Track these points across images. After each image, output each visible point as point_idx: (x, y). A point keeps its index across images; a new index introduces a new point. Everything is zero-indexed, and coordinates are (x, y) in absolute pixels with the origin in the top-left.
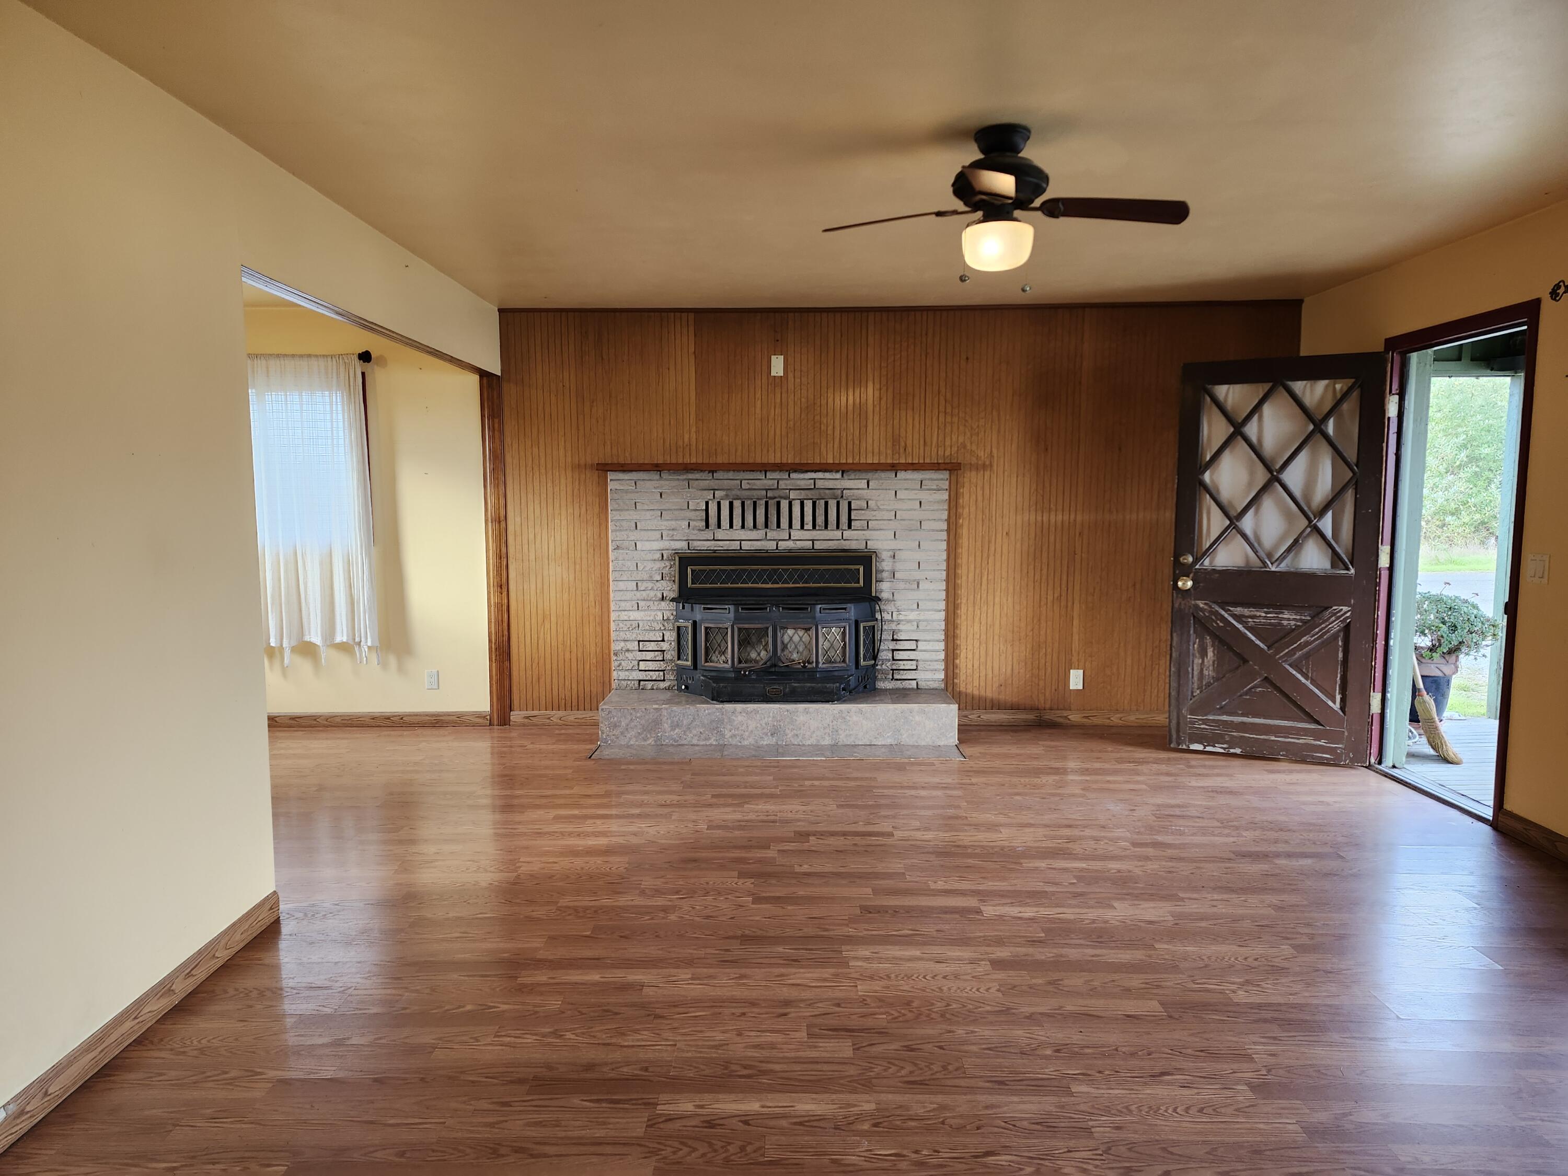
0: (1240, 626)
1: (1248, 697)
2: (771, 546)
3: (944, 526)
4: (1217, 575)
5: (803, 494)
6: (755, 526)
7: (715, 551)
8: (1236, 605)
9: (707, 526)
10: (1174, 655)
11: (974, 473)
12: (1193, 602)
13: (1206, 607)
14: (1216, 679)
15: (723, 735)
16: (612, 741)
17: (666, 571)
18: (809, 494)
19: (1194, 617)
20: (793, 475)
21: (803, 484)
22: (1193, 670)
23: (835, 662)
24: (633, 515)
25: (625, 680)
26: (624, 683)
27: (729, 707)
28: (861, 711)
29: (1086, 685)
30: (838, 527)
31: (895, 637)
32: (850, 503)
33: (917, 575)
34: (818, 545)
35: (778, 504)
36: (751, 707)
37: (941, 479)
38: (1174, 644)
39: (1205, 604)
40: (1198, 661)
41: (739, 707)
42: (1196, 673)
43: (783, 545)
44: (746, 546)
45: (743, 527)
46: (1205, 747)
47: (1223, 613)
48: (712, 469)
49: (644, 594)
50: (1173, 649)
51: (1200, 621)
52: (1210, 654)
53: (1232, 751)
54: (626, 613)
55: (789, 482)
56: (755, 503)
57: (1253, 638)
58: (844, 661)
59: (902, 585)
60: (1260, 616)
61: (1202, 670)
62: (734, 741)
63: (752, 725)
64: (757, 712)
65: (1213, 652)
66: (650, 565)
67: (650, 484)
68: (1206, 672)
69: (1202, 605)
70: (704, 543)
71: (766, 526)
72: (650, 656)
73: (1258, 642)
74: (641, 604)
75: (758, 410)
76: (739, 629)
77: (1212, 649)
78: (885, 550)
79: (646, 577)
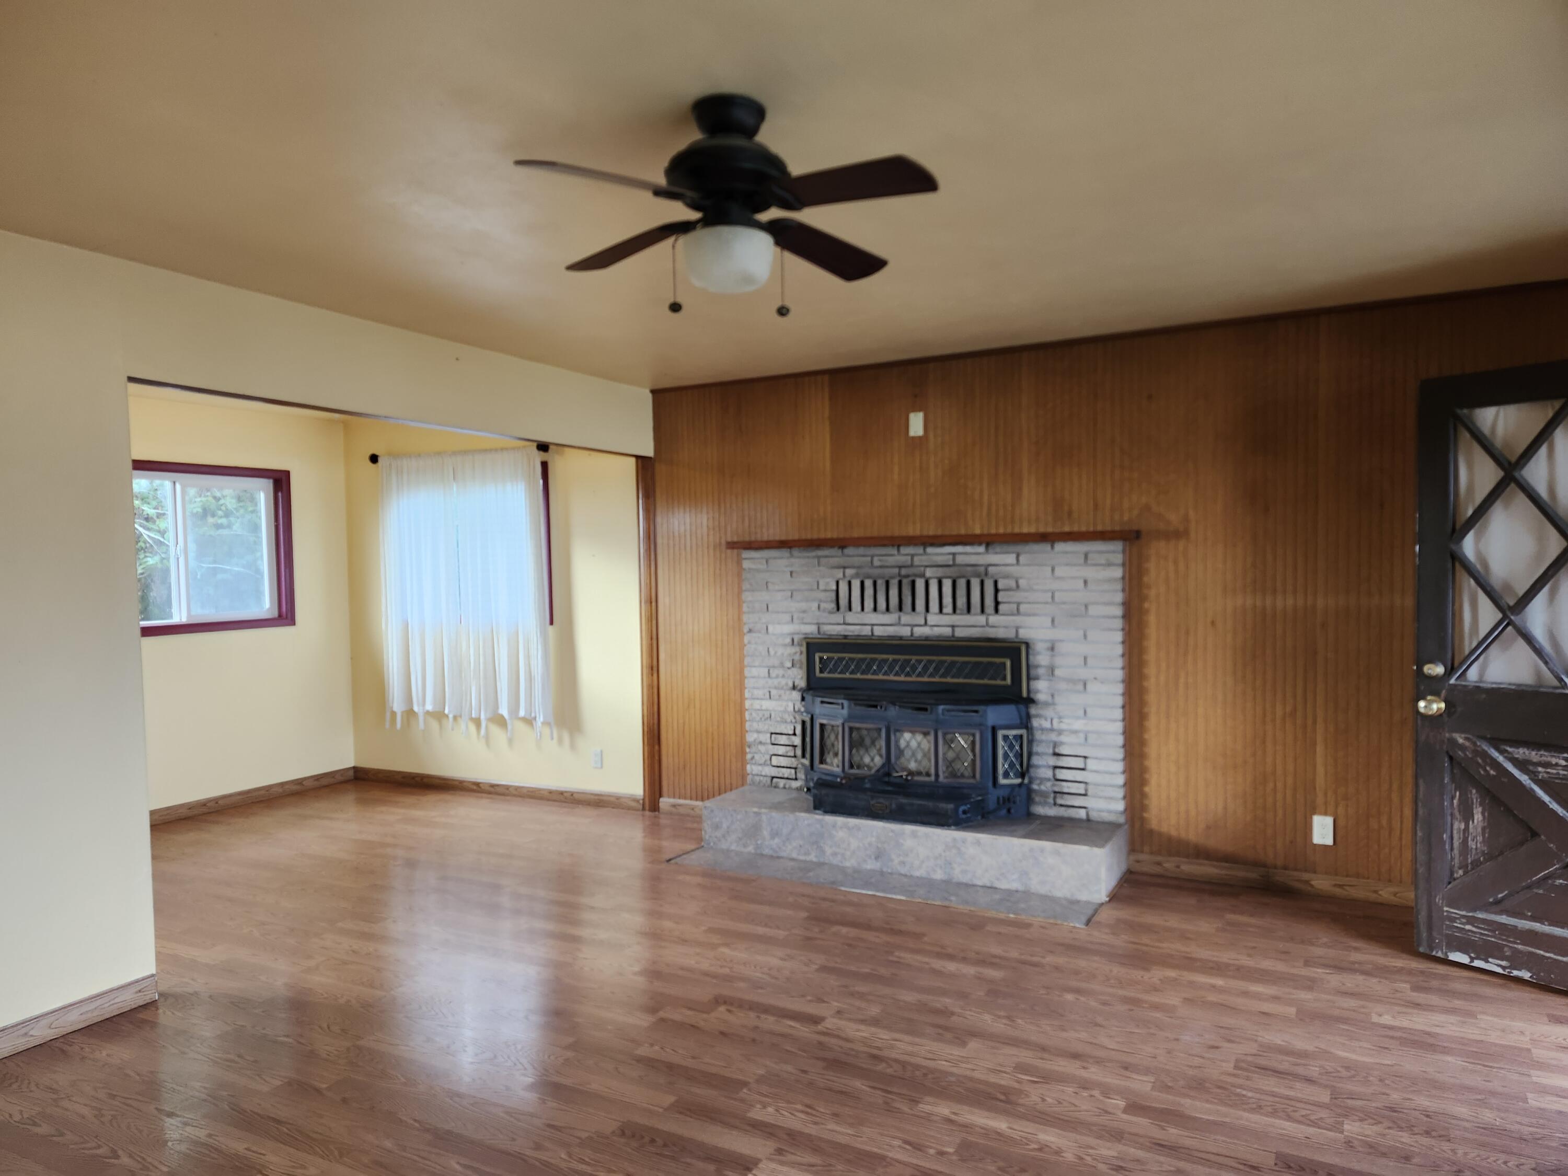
0: (1524, 779)
1: (1541, 891)
2: (905, 632)
3: (1119, 611)
4: (1484, 696)
5: (940, 572)
6: (888, 609)
7: (845, 637)
8: (1517, 743)
9: (838, 609)
10: (1421, 812)
11: (1162, 544)
12: (1447, 735)
13: (1467, 744)
14: (1490, 857)
15: (823, 852)
16: (714, 843)
17: (797, 657)
18: (948, 571)
19: (1451, 758)
20: (930, 550)
21: (940, 560)
22: (1452, 838)
23: (962, 776)
24: (764, 596)
25: (758, 775)
26: (757, 778)
27: (830, 819)
28: (978, 843)
29: (1338, 839)
30: (983, 611)
31: (1057, 751)
32: (996, 583)
33: (1083, 673)
34: (960, 633)
35: (913, 584)
36: (853, 821)
37: (1114, 551)
38: (1421, 795)
39: (1466, 739)
40: (1459, 825)
41: (840, 820)
42: (1456, 844)
43: (920, 631)
44: (879, 631)
45: (875, 609)
46: (1472, 960)
47: (1495, 754)
48: (841, 544)
49: (776, 682)
50: (1420, 804)
51: (1459, 764)
52: (1478, 816)
53: (1515, 973)
54: (758, 702)
55: (924, 558)
56: (887, 583)
57: (1546, 798)
58: (974, 776)
59: (1063, 686)
60: (1557, 765)
61: (1465, 842)
62: (835, 861)
63: (854, 844)
64: (859, 828)
65: (1483, 813)
66: (780, 651)
67: (781, 561)
68: (1472, 845)
69: (1461, 741)
70: (835, 627)
71: (900, 609)
72: (781, 750)
73: (1554, 806)
74: (774, 692)
75: (896, 477)
76: (851, 729)
77: (1480, 809)
78: (1042, 641)
79: (777, 663)
